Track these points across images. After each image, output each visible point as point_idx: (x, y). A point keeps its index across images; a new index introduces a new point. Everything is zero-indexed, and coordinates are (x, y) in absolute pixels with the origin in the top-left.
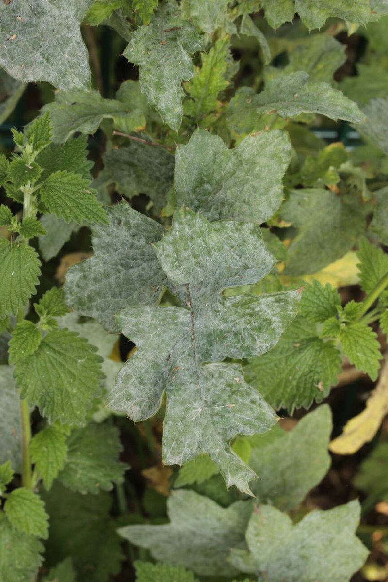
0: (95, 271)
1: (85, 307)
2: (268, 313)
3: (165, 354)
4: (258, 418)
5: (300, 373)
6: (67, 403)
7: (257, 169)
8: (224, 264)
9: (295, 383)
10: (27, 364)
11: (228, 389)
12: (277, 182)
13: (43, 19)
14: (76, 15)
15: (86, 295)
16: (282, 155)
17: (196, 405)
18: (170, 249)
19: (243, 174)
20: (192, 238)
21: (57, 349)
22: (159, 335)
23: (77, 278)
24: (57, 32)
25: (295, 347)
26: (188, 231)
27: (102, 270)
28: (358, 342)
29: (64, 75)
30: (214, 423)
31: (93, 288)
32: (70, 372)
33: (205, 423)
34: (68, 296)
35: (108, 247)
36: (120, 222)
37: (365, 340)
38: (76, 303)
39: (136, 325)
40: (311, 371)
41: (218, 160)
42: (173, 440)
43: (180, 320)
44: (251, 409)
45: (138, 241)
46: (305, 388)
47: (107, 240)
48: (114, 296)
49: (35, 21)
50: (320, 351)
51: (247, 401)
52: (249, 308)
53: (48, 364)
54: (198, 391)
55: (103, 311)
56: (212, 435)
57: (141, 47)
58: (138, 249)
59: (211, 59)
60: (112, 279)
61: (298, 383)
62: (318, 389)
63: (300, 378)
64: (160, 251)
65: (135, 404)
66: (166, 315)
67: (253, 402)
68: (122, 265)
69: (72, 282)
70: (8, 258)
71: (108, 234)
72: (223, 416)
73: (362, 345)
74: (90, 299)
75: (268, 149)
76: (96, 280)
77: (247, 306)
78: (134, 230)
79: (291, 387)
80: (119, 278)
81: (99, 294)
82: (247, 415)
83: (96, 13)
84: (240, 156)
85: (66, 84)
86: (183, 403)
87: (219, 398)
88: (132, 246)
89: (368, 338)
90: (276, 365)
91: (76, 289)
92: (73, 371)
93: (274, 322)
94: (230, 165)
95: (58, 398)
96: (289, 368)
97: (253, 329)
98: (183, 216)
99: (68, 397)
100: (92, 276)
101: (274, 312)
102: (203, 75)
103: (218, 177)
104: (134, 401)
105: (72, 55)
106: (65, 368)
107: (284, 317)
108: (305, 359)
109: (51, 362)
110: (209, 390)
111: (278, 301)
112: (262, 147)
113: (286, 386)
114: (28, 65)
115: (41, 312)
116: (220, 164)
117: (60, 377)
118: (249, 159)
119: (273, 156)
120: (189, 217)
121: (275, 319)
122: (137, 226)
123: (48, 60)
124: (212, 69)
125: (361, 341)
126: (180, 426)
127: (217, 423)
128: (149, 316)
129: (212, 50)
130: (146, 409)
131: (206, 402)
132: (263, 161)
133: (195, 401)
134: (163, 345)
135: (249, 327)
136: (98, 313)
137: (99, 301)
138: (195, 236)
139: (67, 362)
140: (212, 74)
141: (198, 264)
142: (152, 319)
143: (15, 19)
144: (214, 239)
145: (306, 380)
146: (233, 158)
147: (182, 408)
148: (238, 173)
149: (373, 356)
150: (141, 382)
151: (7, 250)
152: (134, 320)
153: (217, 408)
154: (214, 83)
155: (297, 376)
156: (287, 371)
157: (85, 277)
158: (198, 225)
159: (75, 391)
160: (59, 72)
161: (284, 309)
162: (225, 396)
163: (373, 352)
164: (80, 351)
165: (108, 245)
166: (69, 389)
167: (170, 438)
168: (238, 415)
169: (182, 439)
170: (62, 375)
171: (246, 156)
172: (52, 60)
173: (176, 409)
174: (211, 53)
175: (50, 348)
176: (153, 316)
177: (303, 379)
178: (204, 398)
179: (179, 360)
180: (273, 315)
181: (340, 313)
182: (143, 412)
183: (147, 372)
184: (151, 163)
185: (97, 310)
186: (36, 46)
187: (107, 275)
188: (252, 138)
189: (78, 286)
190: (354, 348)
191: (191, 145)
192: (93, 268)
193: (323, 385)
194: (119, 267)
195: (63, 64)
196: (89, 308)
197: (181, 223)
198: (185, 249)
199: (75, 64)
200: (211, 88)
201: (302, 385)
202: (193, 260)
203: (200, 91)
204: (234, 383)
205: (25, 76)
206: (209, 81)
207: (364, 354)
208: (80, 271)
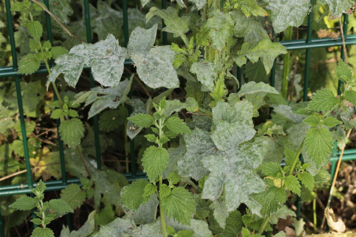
0: (188, 158)
1: (186, 174)
2: (256, 152)
3: (221, 173)
4: (260, 186)
5: (271, 201)
6: (183, 217)
7: (242, 115)
8: (237, 139)
9: (269, 205)
10: (166, 202)
11: (247, 177)
12: (250, 120)
13: (158, 66)
14: (170, 61)
15: (186, 169)
16: (250, 109)
17: (236, 186)
18: (217, 137)
19: (237, 117)
20: (224, 131)
21: (177, 195)
22: (218, 166)
23: (182, 163)
24: (164, 69)
25: (267, 191)
26: (222, 129)
27: (191, 157)
28: (291, 182)
29: (169, 83)
30: (243, 191)
31: (189, 165)
32: (183, 204)
33: (240, 192)
34: (179, 171)
35: (193, 147)
36: (196, 136)
37: (293, 181)
38: (182, 173)
39: (209, 163)
40: (275, 199)
41: (228, 111)
42: (229, 201)
43: (224, 161)
44: (256, 183)
45: (203, 142)
46: (273, 206)
47: (192, 145)
48: (197, 167)
49: (155, 67)
50: (277, 191)
51: (254, 181)
52: (249, 150)
53: (174, 201)
54: (235, 182)
55: (193, 173)
56: (243, 195)
57: (196, 69)
58: (204, 145)
59: (218, 83)
60: (195, 160)
61: (270, 204)
62: (279, 205)
63: (271, 202)
64: (213, 138)
65: (212, 195)
66: (219, 159)
67: (256, 180)
68: (198, 153)
69: (180, 164)
70: (156, 154)
71: (192, 142)
72: (246, 188)
73: (293, 183)
74: (188, 170)
75: (245, 108)
76: (189, 162)
77: (248, 150)
78: (201, 138)
79: (268, 207)
80: (198, 158)
81: (191, 167)
82: (255, 186)
83: (177, 63)
84: (236, 110)
85: (170, 86)
86: (231, 186)
87: (244, 181)
88: (201, 145)
89: (294, 180)
90: (261, 199)
91: (182, 168)
92: (184, 203)
93: (259, 155)
94: (232, 113)
95: (180, 214)
96: (266, 199)
97: (252, 160)
98: (219, 123)
99: (183, 214)
100: (188, 160)
101: (258, 152)
102: (216, 89)
103: (229, 118)
104: (212, 194)
105: (171, 75)
106: (181, 202)
107: (262, 153)
108: (272, 195)
109: (175, 200)
110: (240, 180)
111: (259, 146)
112: (243, 107)
113: (266, 207)
114: (155, 82)
115: (169, 180)
116: (229, 113)
117: (179, 206)
118: (239, 112)
119: (247, 110)
120: (222, 123)
121: (259, 154)
122: (202, 136)
123: (162, 79)
124: (219, 86)
125: (292, 182)
126: (231, 195)
127: (245, 190)
128: (213, 159)
129: (218, 79)
130: (217, 196)
131: (239, 184)
132: (244, 112)
133: (235, 185)
134: (220, 170)
135: (250, 159)
136: (191, 174)
137: (191, 170)
138: (225, 130)
139: (181, 200)
140: (219, 88)
141: (228, 141)
142: (214, 161)
143: (148, 68)
144: (232, 129)
145: (273, 202)
146: (233, 111)
147: (231, 188)
148: (236, 117)
149: (297, 186)
150: (214, 186)
151: (156, 151)
152: (208, 162)
153: (244, 185)
154: (221, 91)
155: (270, 202)
156: (265, 201)
157: (185, 162)
158: (226, 126)
159: (186, 212)
160: (167, 82)
161: (262, 150)
162: (246, 180)
163: (297, 185)
164: (186, 195)
165: (193, 146)
166: (183, 211)
167: (228, 200)
168: (252, 187)
169: (233, 200)
170: (180, 205)
171: (238, 110)
172: (164, 79)
173: (229, 189)
174: (218, 80)
175: (174, 195)
176: (215, 160)
177: (272, 202)
178: (238, 183)
179: (227, 173)
180: (258, 153)
181: (282, 171)
182: (216, 197)
183: (215, 181)
184: (202, 125)
185: (191, 173)
186: (157, 76)
187: (193, 159)
188: (239, 103)
189: (182, 166)
190: (290, 184)
191: (217, 107)
192: (188, 157)
193: (280, 203)
194: (198, 154)
195: (168, 79)
196: (188, 174)
197: (219, 126)
198: (222, 136)
199: (172, 78)
200: (220, 94)
201: (272, 205)
202: (226, 140)
203: (216, 96)
204: (248, 174)
205: (154, 86)
206: (219, 91)
207: (294, 186)
208: (182, 160)
